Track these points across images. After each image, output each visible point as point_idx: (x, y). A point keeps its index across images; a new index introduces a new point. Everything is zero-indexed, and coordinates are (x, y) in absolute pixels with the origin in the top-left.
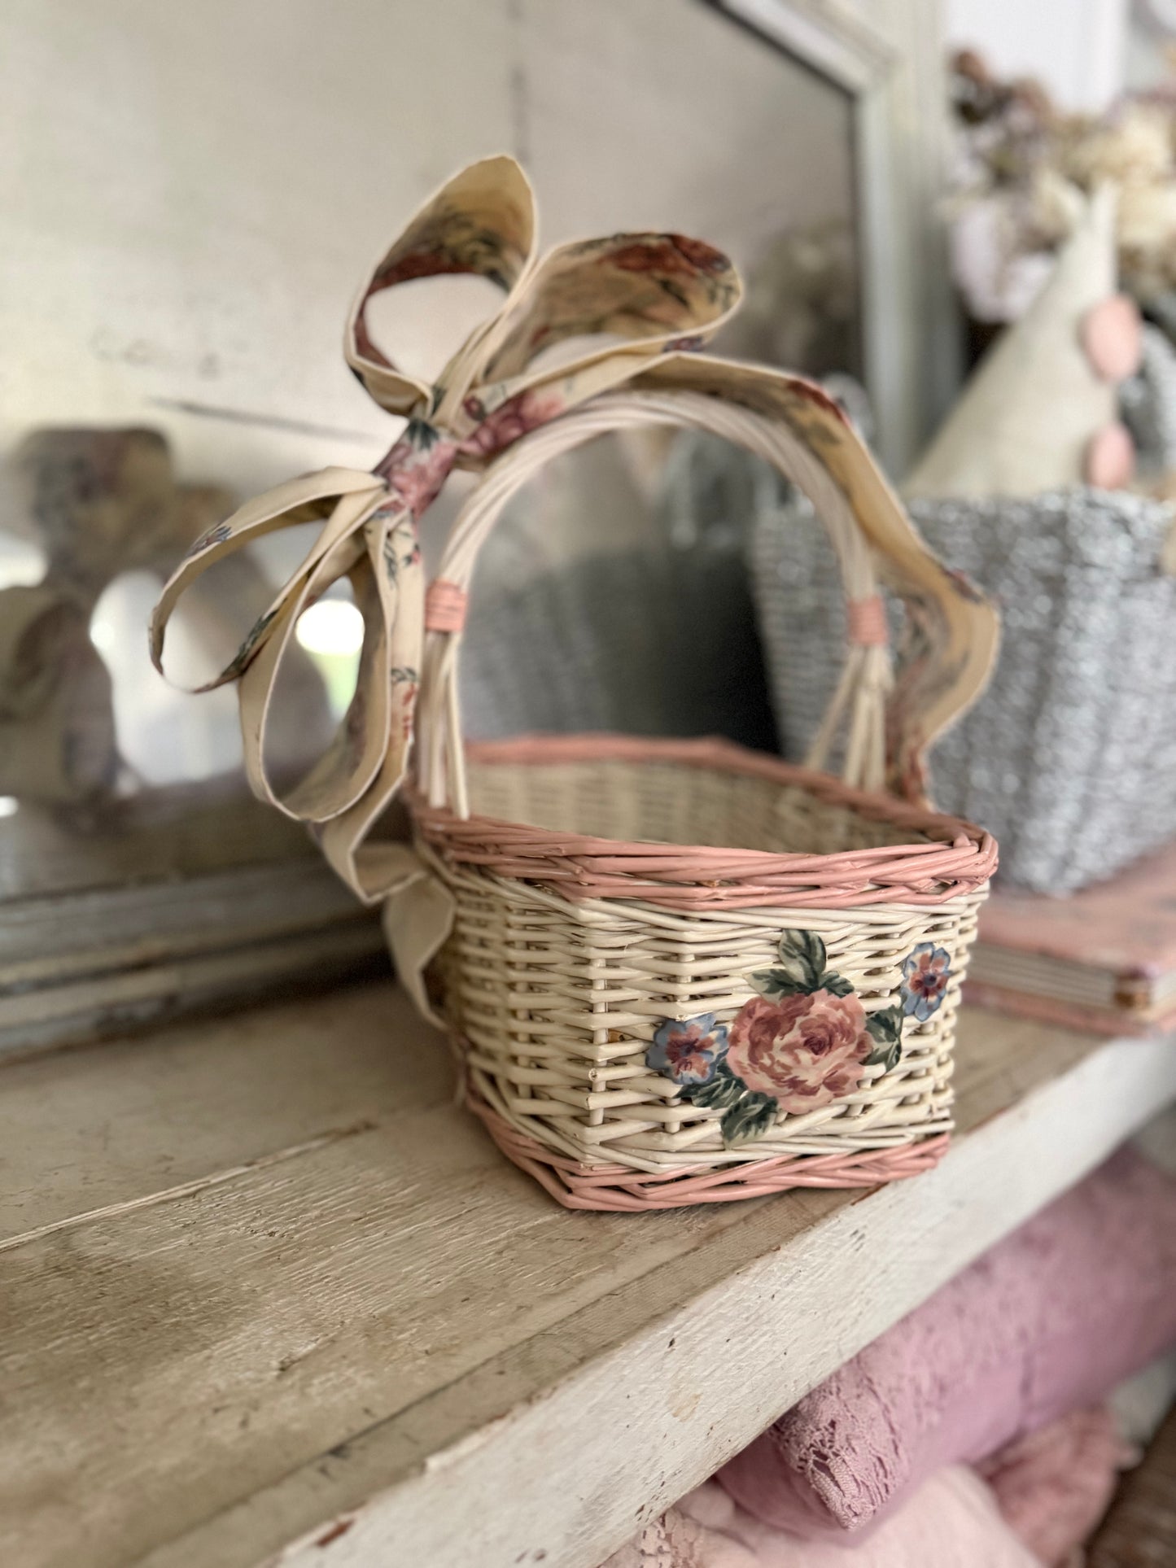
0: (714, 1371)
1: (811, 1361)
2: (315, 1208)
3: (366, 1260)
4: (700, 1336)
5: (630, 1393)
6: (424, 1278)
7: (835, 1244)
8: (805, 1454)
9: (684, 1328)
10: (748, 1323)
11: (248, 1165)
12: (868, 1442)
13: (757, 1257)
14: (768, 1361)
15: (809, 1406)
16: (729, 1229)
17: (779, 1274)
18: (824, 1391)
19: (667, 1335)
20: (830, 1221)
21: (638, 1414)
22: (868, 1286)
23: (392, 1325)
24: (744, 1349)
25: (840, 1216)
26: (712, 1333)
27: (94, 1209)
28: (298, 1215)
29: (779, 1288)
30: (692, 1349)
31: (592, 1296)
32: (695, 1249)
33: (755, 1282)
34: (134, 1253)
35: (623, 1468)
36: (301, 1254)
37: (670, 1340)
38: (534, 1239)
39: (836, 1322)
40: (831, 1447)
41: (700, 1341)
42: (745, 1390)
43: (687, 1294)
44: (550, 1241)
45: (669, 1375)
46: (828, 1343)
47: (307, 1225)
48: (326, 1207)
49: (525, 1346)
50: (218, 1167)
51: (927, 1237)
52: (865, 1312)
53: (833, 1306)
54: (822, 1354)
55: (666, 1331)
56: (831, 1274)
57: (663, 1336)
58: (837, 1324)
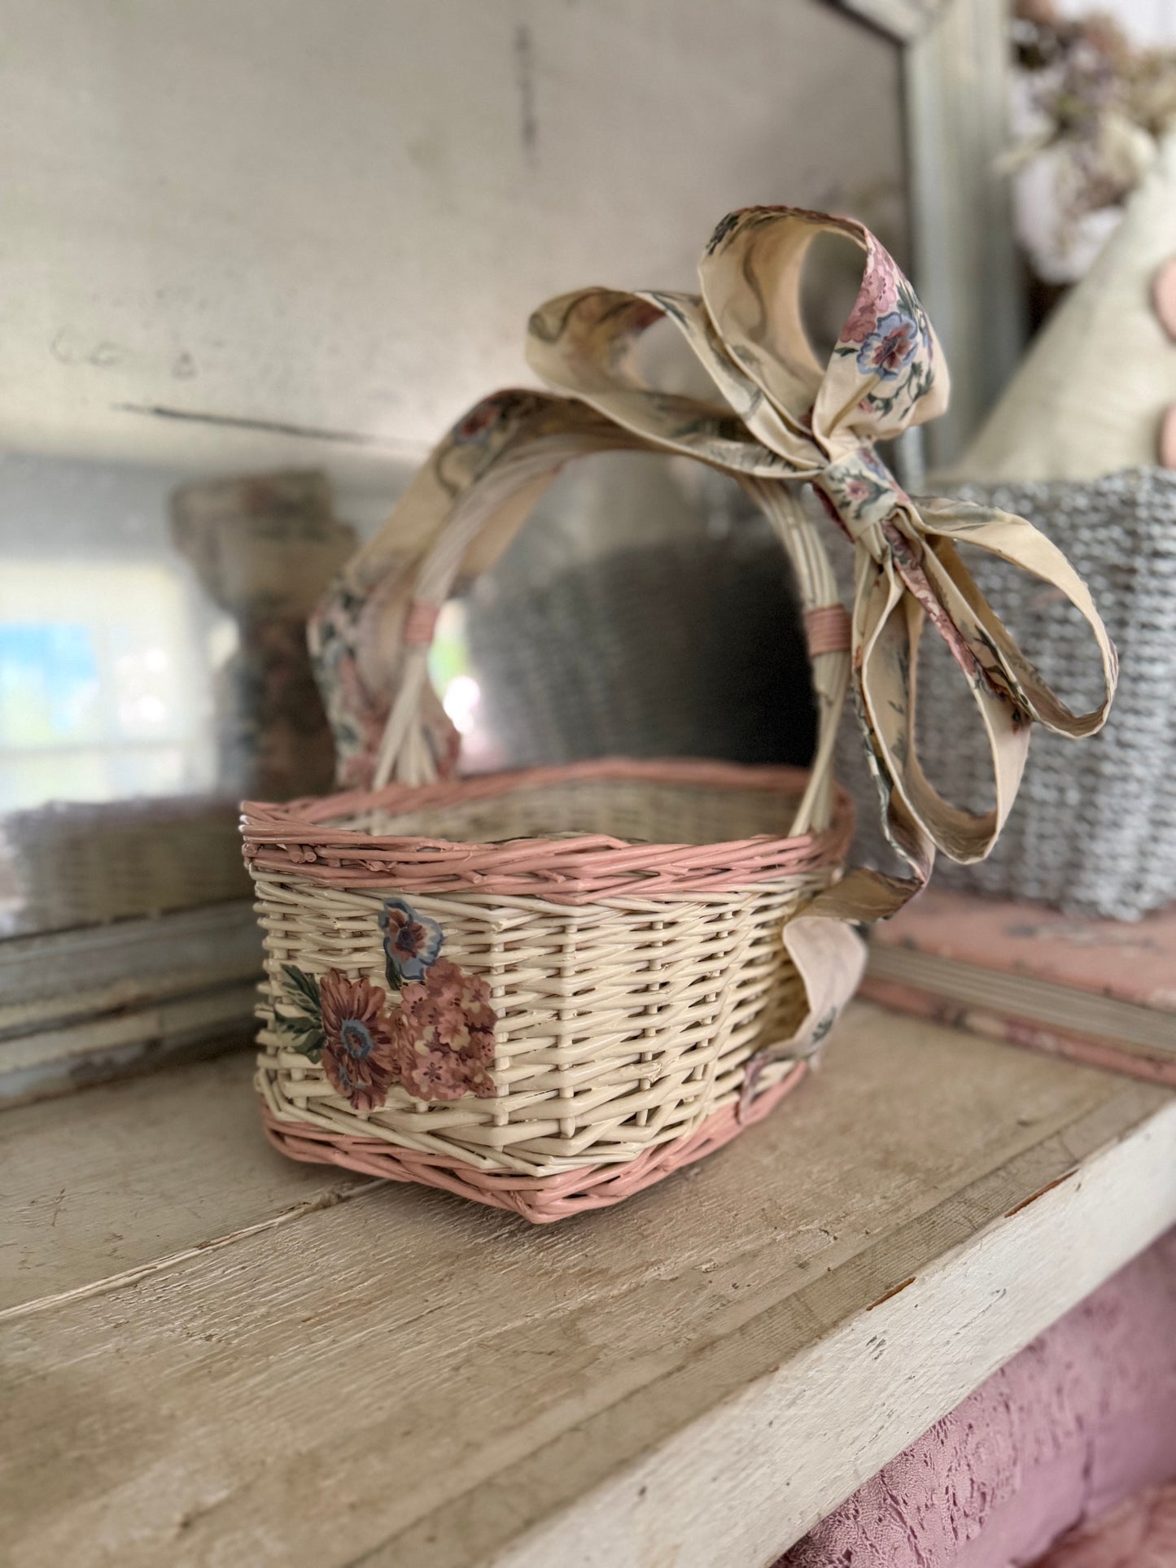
0: (697, 1516)
1: (821, 1488)
2: (264, 1304)
3: (306, 1375)
4: (680, 1478)
5: (590, 1555)
6: (366, 1401)
7: (848, 1356)
9: (658, 1473)
10: (741, 1456)
11: (200, 1247)
13: (751, 1381)
14: (766, 1495)
16: (723, 1341)
17: (778, 1397)
19: (636, 1483)
20: (842, 1331)
22: (892, 1395)
23: (319, 1467)
24: (734, 1488)
25: (854, 1324)
26: (693, 1474)
27: (24, 1302)
28: (243, 1312)
29: (779, 1413)
30: (668, 1495)
31: (553, 1431)
32: (680, 1369)
33: (748, 1409)
34: (54, 1363)
36: (235, 1365)
37: (640, 1489)
38: (497, 1350)
39: (850, 1440)
41: (678, 1485)
42: (738, 1531)
43: (662, 1432)
44: (516, 1353)
45: (640, 1529)
46: (841, 1465)
47: (249, 1327)
48: (275, 1302)
49: (465, 1500)
50: (167, 1249)
51: (963, 1332)
52: (886, 1426)
53: (847, 1423)
54: (835, 1479)
55: (634, 1480)
56: (843, 1390)
57: (631, 1486)
58: (853, 1442)
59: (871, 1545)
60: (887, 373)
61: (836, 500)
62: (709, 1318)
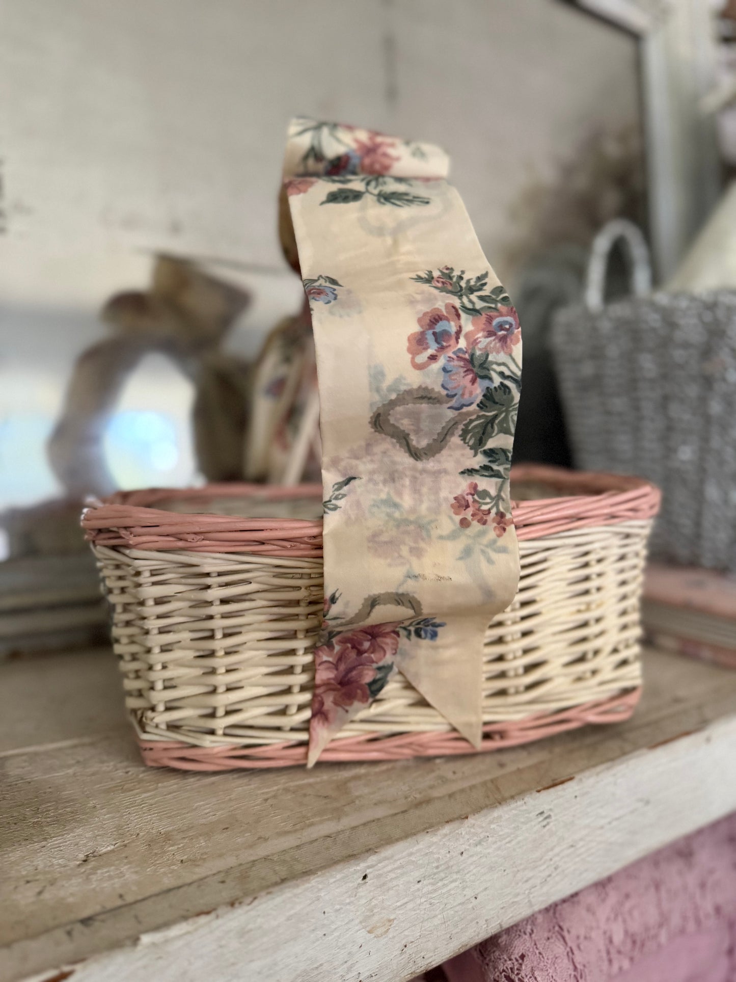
0: (406, 903)
1: (502, 906)
4: (392, 875)
5: (326, 910)
6: (207, 811)
7: (522, 820)
8: (498, 976)
9: (376, 868)
10: (439, 870)
12: (550, 975)
13: (447, 822)
14: (459, 902)
15: (506, 941)
16: (435, 801)
17: (467, 837)
18: (520, 931)
19: (359, 871)
20: (516, 802)
21: (333, 927)
22: (558, 855)
23: (169, 840)
24: (434, 891)
25: (526, 799)
26: (402, 874)
29: (467, 847)
30: (384, 884)
31: (314, 836)
32: (403, 812)
33: (444, 840)
34: (38, 776)
35: (321, 965)
36: (137, 787)
37: (364, 874)
38: (293, 793)
39: (525, 879)
40: (518, 974)
41: (391, 879)
42: (436, 921)
43: (382, 842)
44: (305, 795)
45: (363, 901)
46: (518, 894)
49: (248, 866)
51: (615, 823)
52: (554, 875)
53: (522, 867)
54: (513, 903)
55: (358, 868)
56: (519, 843)
57: (356, 872)
58: (527, 881)
59: (540, 953)
62: (432, 787)
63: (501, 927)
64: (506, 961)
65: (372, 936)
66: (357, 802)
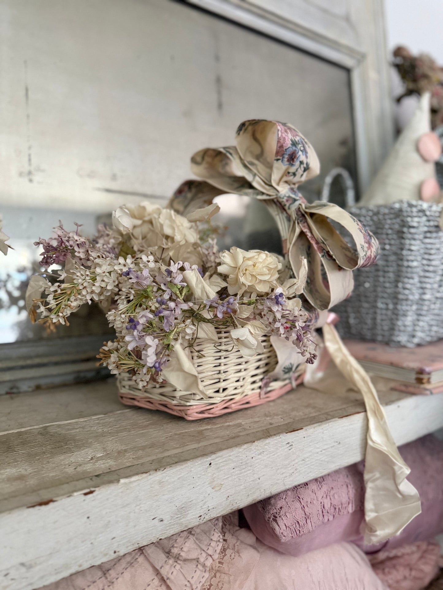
0: (228, 477)
1: (271, 484)
4: (222, 464)
5: (194, 477)
7: (279, 445)
8: (270, 516)
9: (215, 460)
10: (242, 464)
12: (293, 515)
13: (246, 443)
14: (251, 480)
15: (274, 502)
16: (241, 436)
17: (255, 451)
18: (280, 498)
19: (208, 461)
20: (277, 437)
21: (198, 484)
22: (297, 463)
23: (126, 451)
24: (240, 473)
25: (281, 436)
26: (227, 464)
29: (255, 455)
30: (218, 468)
31: (189, 449)
32: (227, 440)
33: (245, 451)
35: (192, 500)
37: (210, 463)
38: (179, 435)
39: (282, 473)
40: (279, 514)
41: (222, 466)
42: (242, 487)
43: (218, 450)
44: (184, 436)
45: (210, 475)
46: (279, 480)
49: (161, 458)
51: (323, 451)
52: (295, 472)
53: (280, 467)
54: (276, 483)
55: (207, 460)
56: (278, 456)
57: (207, 461)
58: (283, 474)
59: (289, 507)
60: (292, 165)
61: (283, 204)
62: (240, 432)
63: (271, 494)
64: (273, 509)
65: (214, 490)
66: (207, 437)
